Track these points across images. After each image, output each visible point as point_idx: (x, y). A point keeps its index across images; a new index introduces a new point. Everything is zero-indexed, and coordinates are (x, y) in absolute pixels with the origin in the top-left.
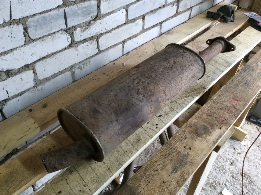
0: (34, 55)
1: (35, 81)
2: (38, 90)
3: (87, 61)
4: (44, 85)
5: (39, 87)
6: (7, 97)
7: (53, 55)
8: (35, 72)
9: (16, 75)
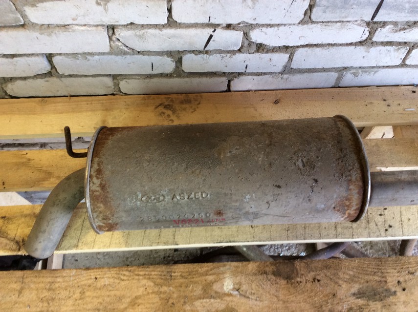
0: (303, 38)
1: (285, 68)
3: (373, 70)
4: (294, 75)
5: (285, 76)
6: (244, 72)
7: (327, 46)
8: (292, 58)
9: (267, 52)
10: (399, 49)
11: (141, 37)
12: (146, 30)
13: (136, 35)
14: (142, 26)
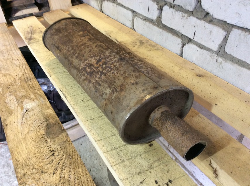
1: (220, 48)
2: (217, 60)
4: (226, 62)
5: (220, 59)
6: (192, 38)
8: (227, 38)
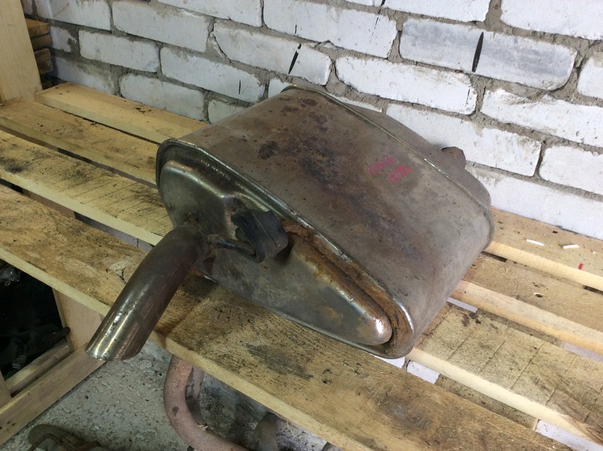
0: (394, 86)
7: (426, 110)
10: (524, 141)
11: (234, 39)
12: (239, 30)
13: (230, 35)
14: (237, 23)
